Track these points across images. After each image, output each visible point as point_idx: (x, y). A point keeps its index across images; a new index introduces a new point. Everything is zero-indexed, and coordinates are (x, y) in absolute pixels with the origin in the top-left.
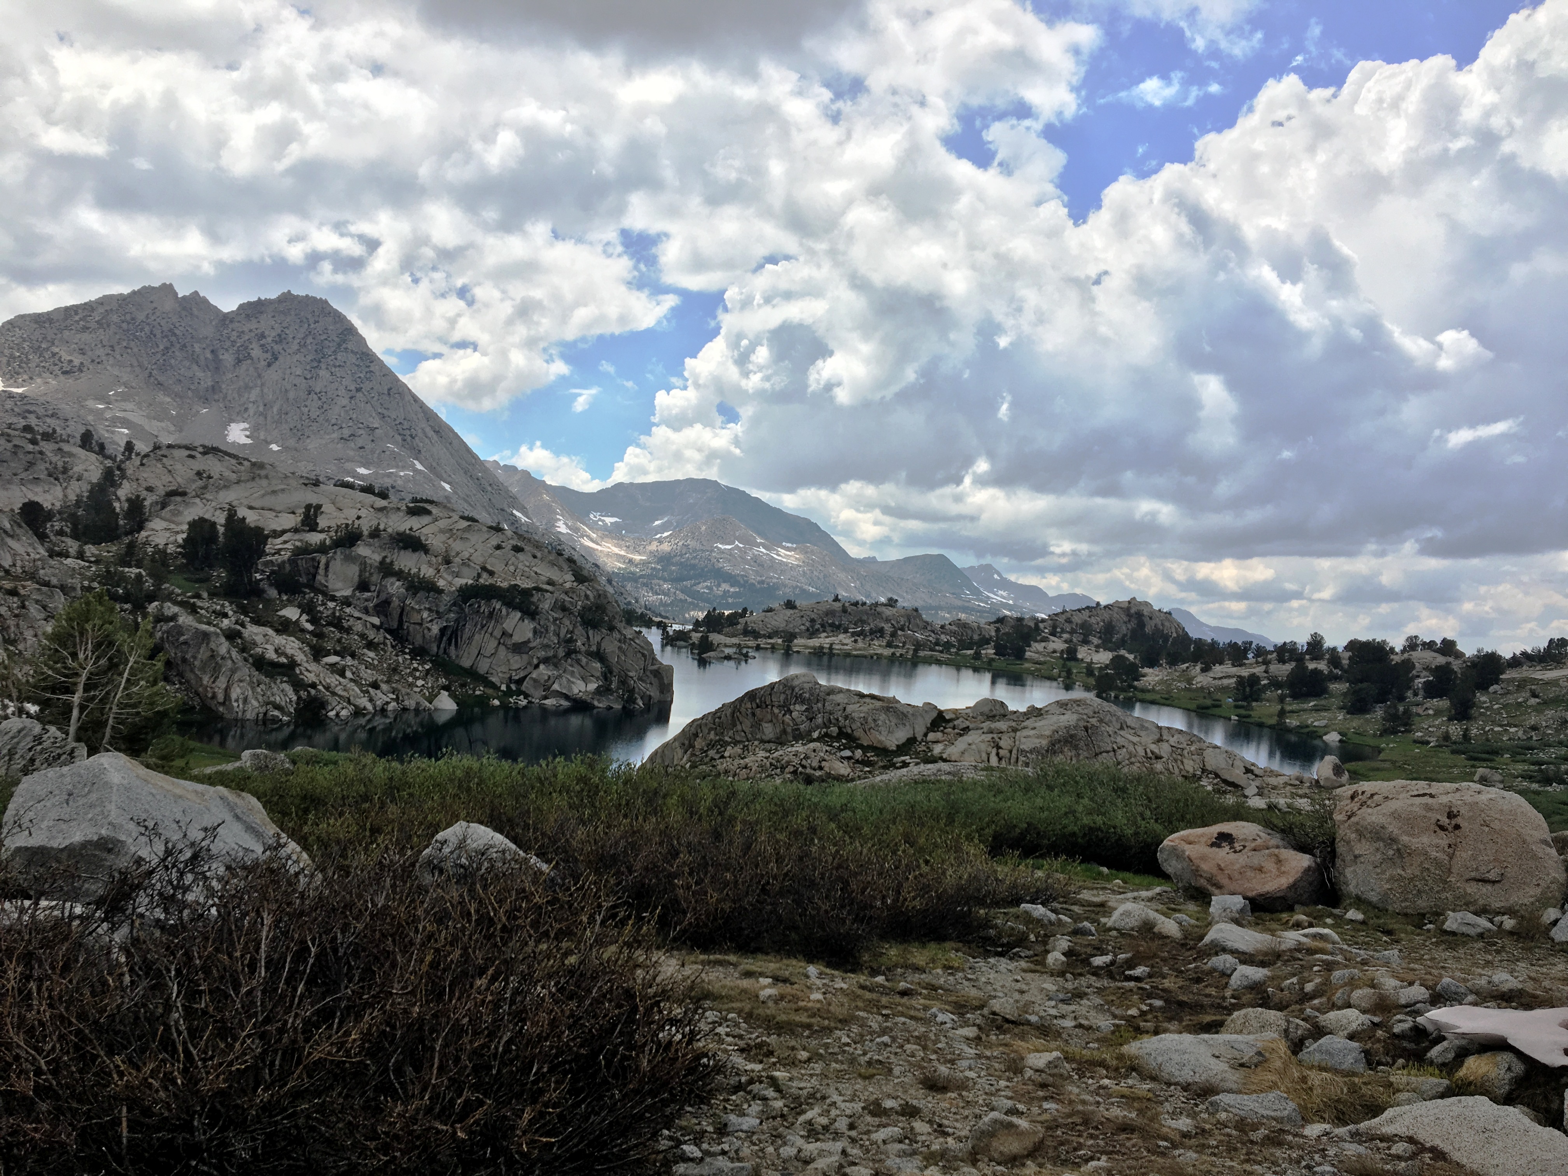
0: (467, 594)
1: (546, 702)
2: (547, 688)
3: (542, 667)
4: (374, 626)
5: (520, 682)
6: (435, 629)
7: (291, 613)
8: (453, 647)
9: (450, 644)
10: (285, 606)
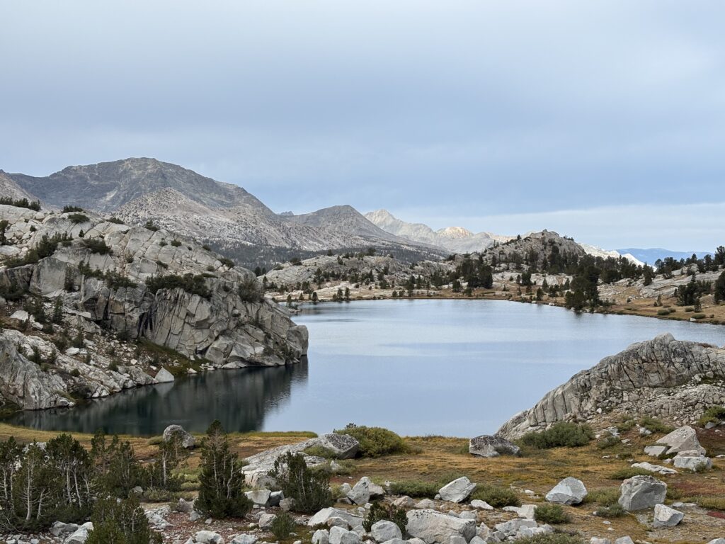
0: (154, 286)
1: (228, 366)
2: (226, 354)
3: (221, 338)
4: (86, 319)
5: (203, 352)
6: (136, 317)
7: (21, 315)
8: (149, 330)
9: (146, 328)
10: (13, 312)
